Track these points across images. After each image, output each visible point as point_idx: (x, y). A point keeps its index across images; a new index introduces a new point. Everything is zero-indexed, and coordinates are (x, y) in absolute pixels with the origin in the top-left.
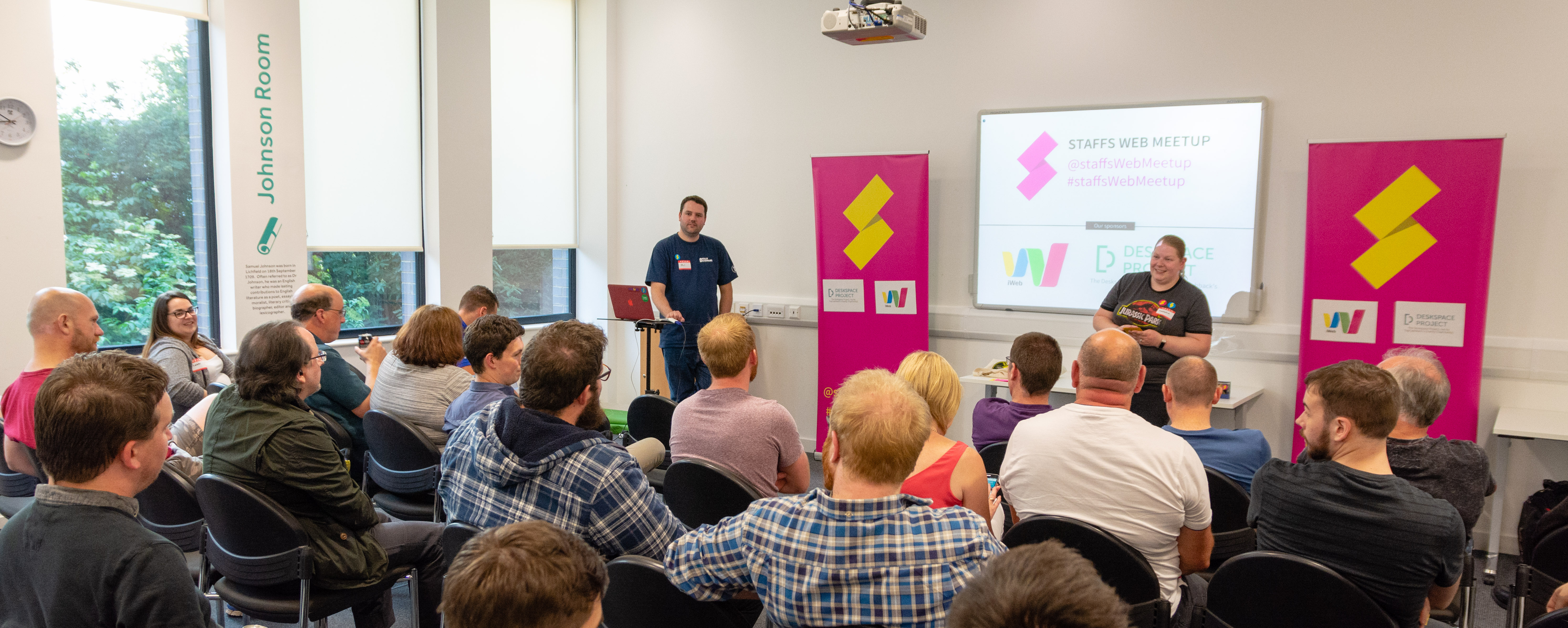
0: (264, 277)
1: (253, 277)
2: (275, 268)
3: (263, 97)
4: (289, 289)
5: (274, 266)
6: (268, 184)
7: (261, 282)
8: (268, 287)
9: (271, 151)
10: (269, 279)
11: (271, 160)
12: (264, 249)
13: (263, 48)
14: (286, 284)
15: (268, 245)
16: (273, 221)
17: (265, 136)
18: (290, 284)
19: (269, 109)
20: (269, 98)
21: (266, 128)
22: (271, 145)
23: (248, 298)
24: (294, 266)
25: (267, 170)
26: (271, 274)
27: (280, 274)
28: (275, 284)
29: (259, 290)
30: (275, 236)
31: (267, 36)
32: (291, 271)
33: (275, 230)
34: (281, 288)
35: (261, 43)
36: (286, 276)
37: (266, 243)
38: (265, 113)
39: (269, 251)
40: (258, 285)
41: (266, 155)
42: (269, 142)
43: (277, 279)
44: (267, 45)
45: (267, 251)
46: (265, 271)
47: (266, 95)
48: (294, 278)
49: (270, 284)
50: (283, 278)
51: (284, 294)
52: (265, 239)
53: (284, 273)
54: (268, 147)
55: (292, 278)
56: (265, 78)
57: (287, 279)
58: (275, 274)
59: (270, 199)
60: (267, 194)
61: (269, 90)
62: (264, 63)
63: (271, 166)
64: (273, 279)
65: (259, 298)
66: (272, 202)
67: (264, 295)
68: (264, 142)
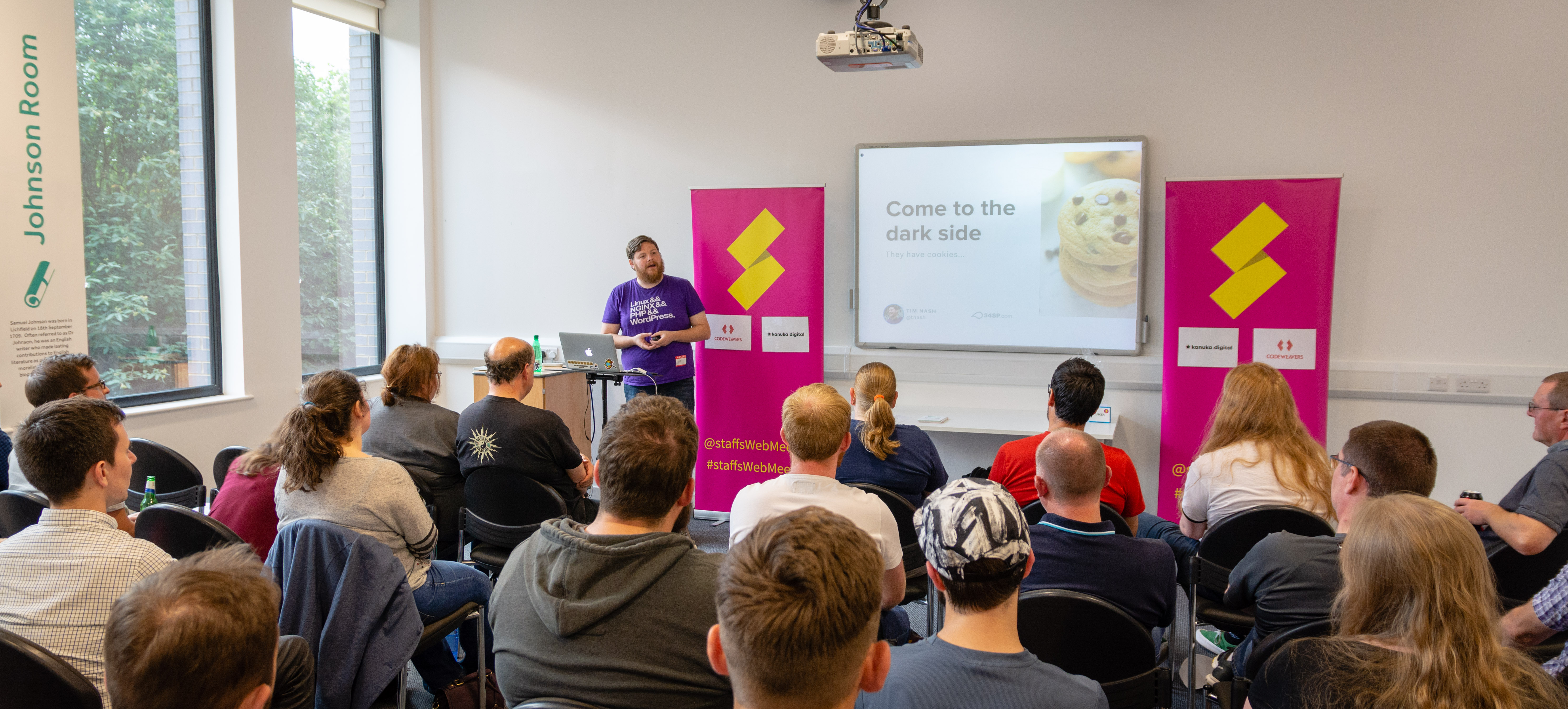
0: (33, 335)
1: (19, 336)
2: (48, 325)
3: (30, 113)
5: (45, 322)
6: (37, 220)
7: (30, 342)
8: (39, 348)
9: (41, 180)
10: (40, 338)
11: (41, 190)
12: (33, 300)
13: (29, 52)
14: (61, 343)
15: (38, 295)
16: (44, 266)
17: (32, 162)
18: (66, 343)
19: (38, 128)
20: (37, 114)
21: (34, 151)
22: (40, 172)
23: (14, 362)
24: (71, 322)
25: (35, 202)
26: (42, 332)
27: (53, 331)
29: (27, 352)
30: (47, 285)
31: (35, 38)
33: (47, 277)
35: (26, 46)
36: (60, 334)
37: (35, 294)
38: (32, 132)
39: (39, 302)
40: (26, 346)
41: (35, 184)
42: (38, 168)
43: (50, 338)
45: (37, 303)
46: (35, 329)
47: (35, 109)
48: (71, 336)
49: (41, 345)
50: (57, 336)
52: (34, 288)
53: (56, 331)
54: (36, 175)
56: (32, 89)
58: (46, 331)
59: (40, 239)
60: (36, 232)
61: (36, 104)
62: (31, 71)
63: (42, 198)
64: (44, 338)
65: (28, 362)
66: (42, 243)
67: (33, 358)
68: (31, 168)
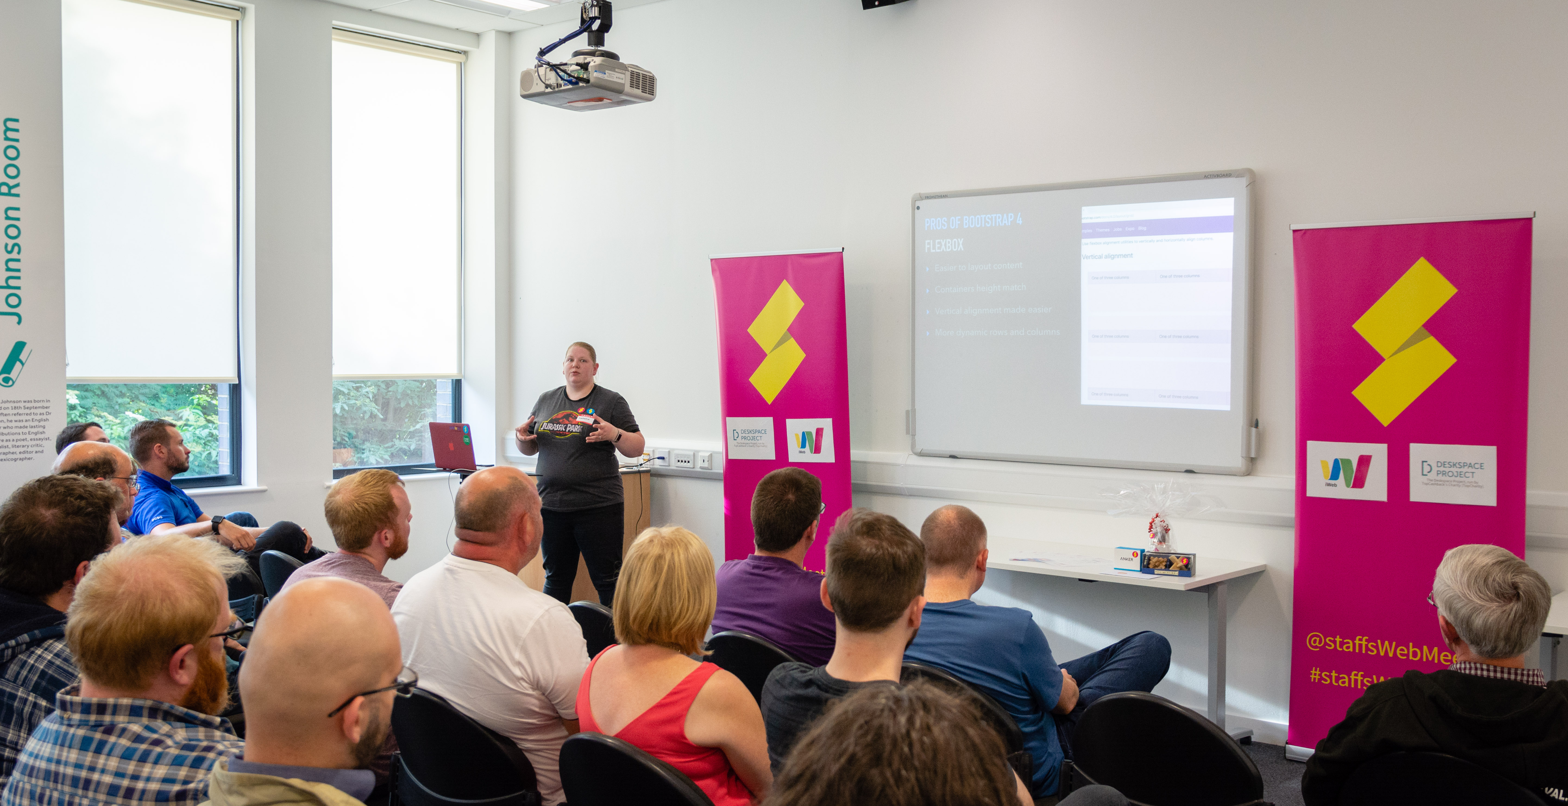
0: (6, 415)
2: (22, 405)
3: (9, 194)
4: (41, 430)
5: (20, 401)
6: (13, 301)
8: (11, 428)
9: (18, 260)
10: (14, 418)
11: (19, 270)
12: (6, 380)
13: (10, 134)
14: (36, 423)
15: (13, 375)
16: (19, 347)
17: (11, 242)
18: (42, 423)
19: (18, 209)
20: (18, 195)
21: (13, 232)
22: (19, 253)
24: (48, 401)
25: (12, 283)
26: (16, 411)
27: (28, 411)
28: (22, 424)
30: (23, 364)
31: (17, 120)
32: (43, 407)
33: (23, 357)
34: (29, 429)
35: (8, 129)
36: (36, 414)
37: (9, 373)
38: (11, 213)
39: (14, 383)
41: (12, 265)
42: (16, 248)
43: (24, 418)
44: (17, 130)
45: (10, 383)
46: (8, 408)
47: (13, 191)
48: (48, 417)
49: (14, 424)
50: (33, 416)
51: (33, 436)
52: (7, 368)
53: (33, 411)
54: (14, 255)
55: (44, 417)
56: (12, 171)
57: (39, 417)
58: (20, 411)
59: (16, 319)
60: (12, 312)
61: (17, 185)
62: (12, 153)
63: (19, 278)
64: (18, 418)
66: (19, 323)
67: (4, 438)
68: (9, 249)
